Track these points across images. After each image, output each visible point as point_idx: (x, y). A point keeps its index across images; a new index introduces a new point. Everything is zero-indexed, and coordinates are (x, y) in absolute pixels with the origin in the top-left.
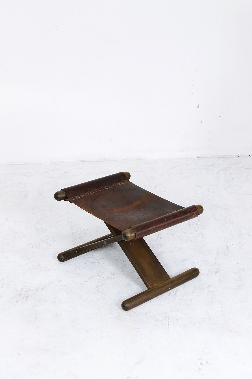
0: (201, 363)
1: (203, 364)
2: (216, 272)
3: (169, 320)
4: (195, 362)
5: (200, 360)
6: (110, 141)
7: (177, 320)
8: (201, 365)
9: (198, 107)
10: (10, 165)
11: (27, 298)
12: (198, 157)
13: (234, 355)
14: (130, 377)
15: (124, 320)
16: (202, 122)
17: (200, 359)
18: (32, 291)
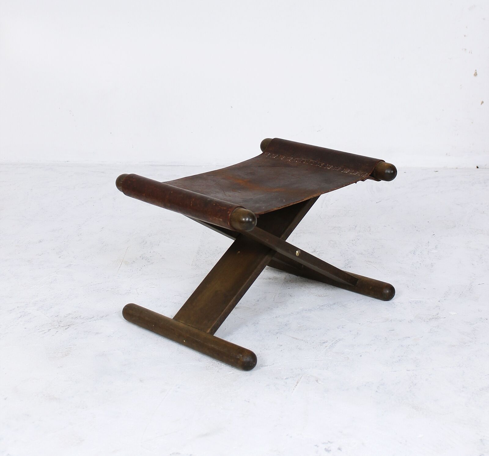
0: (327, 448)
1: (330, 450)
2: (430, 319)
3: (301, 379)
4: (316, 446)
5: (327, 443)
6: (319, 131)
7: (317, 381)
8: (326, 451)
9: (476, 75)
10: (151, 165)
11: (68, 326)
12: (477, 167)
13: (401, 443)
14: (177, 453)
15: (218, 371)
16: (483, 102)
17: (329, 442)
18: (84, 318)
